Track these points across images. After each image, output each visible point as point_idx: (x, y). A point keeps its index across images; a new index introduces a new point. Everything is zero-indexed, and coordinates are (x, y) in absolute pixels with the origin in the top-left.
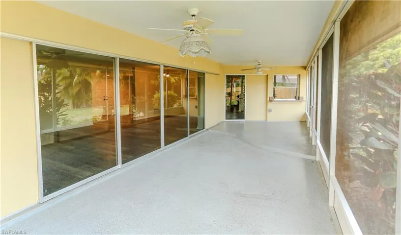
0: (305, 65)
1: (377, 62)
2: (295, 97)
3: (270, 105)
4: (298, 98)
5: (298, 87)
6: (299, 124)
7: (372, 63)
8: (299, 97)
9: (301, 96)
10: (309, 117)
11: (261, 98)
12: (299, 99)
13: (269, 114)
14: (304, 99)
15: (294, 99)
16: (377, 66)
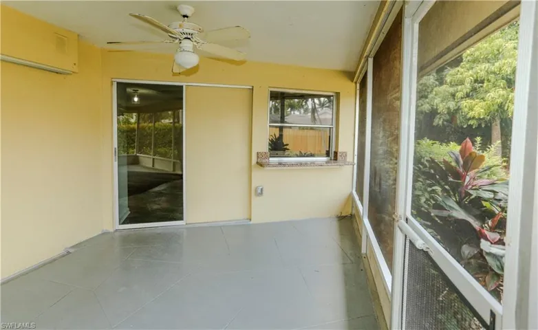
0: (352, 70)
1: (459, 87)
2: (328, 154)
3: (260, 177)
4: (333, 156)
5: (334, 126)
6: (335, 225)
7: (452, 90)
8: (336, 153)
9: (340, 150)
10: (359, 203)
11: (236, 156)
12: (336, 158)
13: (255, 200)
14: (349, 159)
15: (325, 159)
16: (459, 95)
